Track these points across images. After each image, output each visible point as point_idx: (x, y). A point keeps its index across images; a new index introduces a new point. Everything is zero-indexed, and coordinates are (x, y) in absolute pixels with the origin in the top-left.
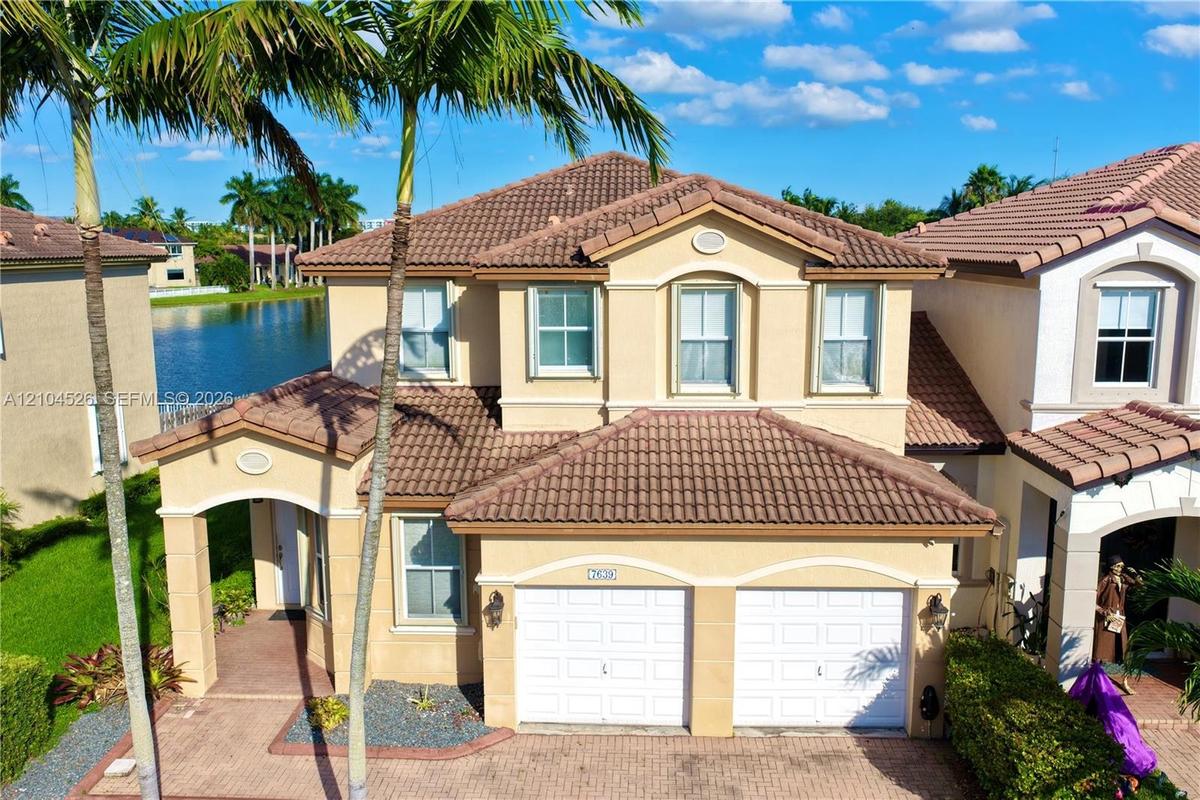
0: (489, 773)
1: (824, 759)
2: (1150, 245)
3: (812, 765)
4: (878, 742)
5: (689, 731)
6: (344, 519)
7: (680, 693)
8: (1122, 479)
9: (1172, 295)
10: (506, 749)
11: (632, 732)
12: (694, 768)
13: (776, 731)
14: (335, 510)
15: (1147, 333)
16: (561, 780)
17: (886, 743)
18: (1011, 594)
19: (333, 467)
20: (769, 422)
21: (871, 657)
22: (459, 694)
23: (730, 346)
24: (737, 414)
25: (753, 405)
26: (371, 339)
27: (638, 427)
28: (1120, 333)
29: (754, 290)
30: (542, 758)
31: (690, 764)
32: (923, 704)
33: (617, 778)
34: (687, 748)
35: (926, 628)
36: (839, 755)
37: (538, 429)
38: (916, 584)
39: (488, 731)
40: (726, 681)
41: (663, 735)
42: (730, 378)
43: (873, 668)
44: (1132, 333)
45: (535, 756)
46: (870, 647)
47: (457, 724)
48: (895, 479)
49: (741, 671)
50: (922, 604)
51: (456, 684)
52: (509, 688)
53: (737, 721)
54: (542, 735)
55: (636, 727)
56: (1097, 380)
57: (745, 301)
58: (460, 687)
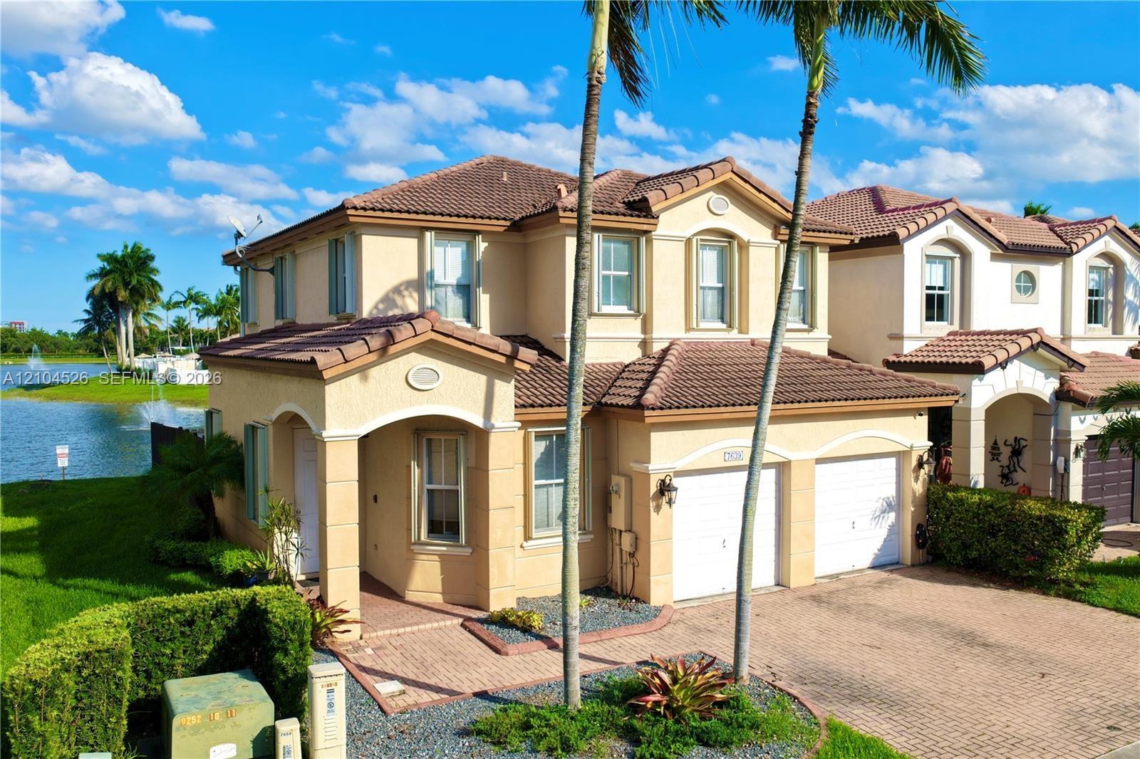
0: (700, 630)
1: (887, 583)
2: (952, 228)
6: (504, 430)
9: (958, 263)
12: (826, 601)
14: (497, 421)
15: (944, 289)
16: (758, 623)
19: (496, 381)
21: (884, 502)
23: (723, 292)
25: (741, 337)
26: (402, 288)
28: (934, 287)
30: (719, 617)
31: (818, 600)
32: (919, 537)
33: (790, 615)
34: (799, 594)
35: (916, 480)
37: (594, 361)
38: (912, 447)
39: (658, 609)
40: (810, 538)
41: (771, 592)
42: (723, 318)
43: (884, 511)
44: (938, 288)
45: (712, 616)
46: (884, 495)
47: (629, 609)
50: (914, 462)
52: (669, 568)
54: (692, 607)
56: (927, 320)
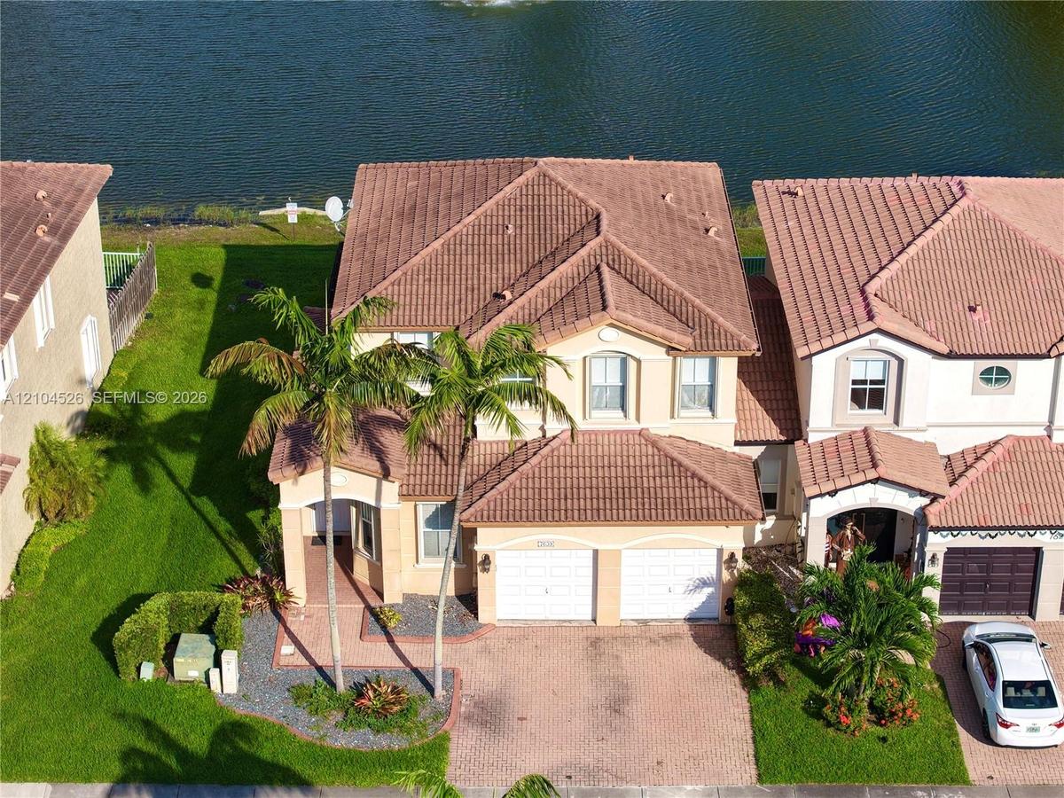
0: (486, 650)
1: (668, 639)
2: (877, 340)
3: (661, 642)
4: (701, 628)
5: (596, 623)
6: (390, 508)
7: (590, 602)
8: (833, 493)
9: (894, 364)
10: (492, 636)
11: (562, 624)
12: (598, 645)
13: (645, 622)
14: (384, 505)
15: (882, 382)
16: (526, 653)
17: (706, 627)
18: (799, 532)
20: (646, 440)
21: (697, 581)
22: (457, 601)
23: (623, 389)
24: (627, 432)
25: (637, 427)
27: (565, 445)
28: (864, 382)
29: (639, 362)
30: (513, 641)
31: (595, 642)
32: (726, 607)
33: (556, 652)
34: (594, 633)
35: (728, 569)
36: (678, 636)
37: (501, 439)
38: (723, 546)
39: (481, 626)
40: (616, 597)
41: (581, 626)
42: (623, 407)
43: (696, 587)
44: (873, 382)
45: (509, 640)
46: (699, 577)
47: (462, 622)
48: (714, 489)
49: (624, 590)
50: (726, 557)
51: (454, 594)
52: (492, 603)
53: (623, 616)
54: (512, 627)
55: (565, 621)
56: (851, 409)
57: (632, 365)
58: (457, 597)
